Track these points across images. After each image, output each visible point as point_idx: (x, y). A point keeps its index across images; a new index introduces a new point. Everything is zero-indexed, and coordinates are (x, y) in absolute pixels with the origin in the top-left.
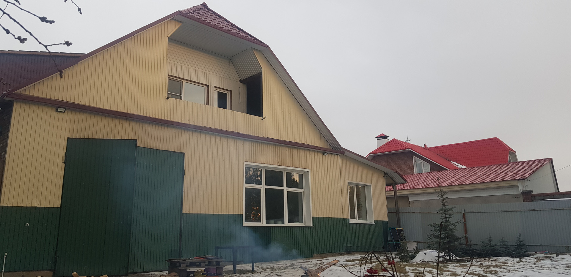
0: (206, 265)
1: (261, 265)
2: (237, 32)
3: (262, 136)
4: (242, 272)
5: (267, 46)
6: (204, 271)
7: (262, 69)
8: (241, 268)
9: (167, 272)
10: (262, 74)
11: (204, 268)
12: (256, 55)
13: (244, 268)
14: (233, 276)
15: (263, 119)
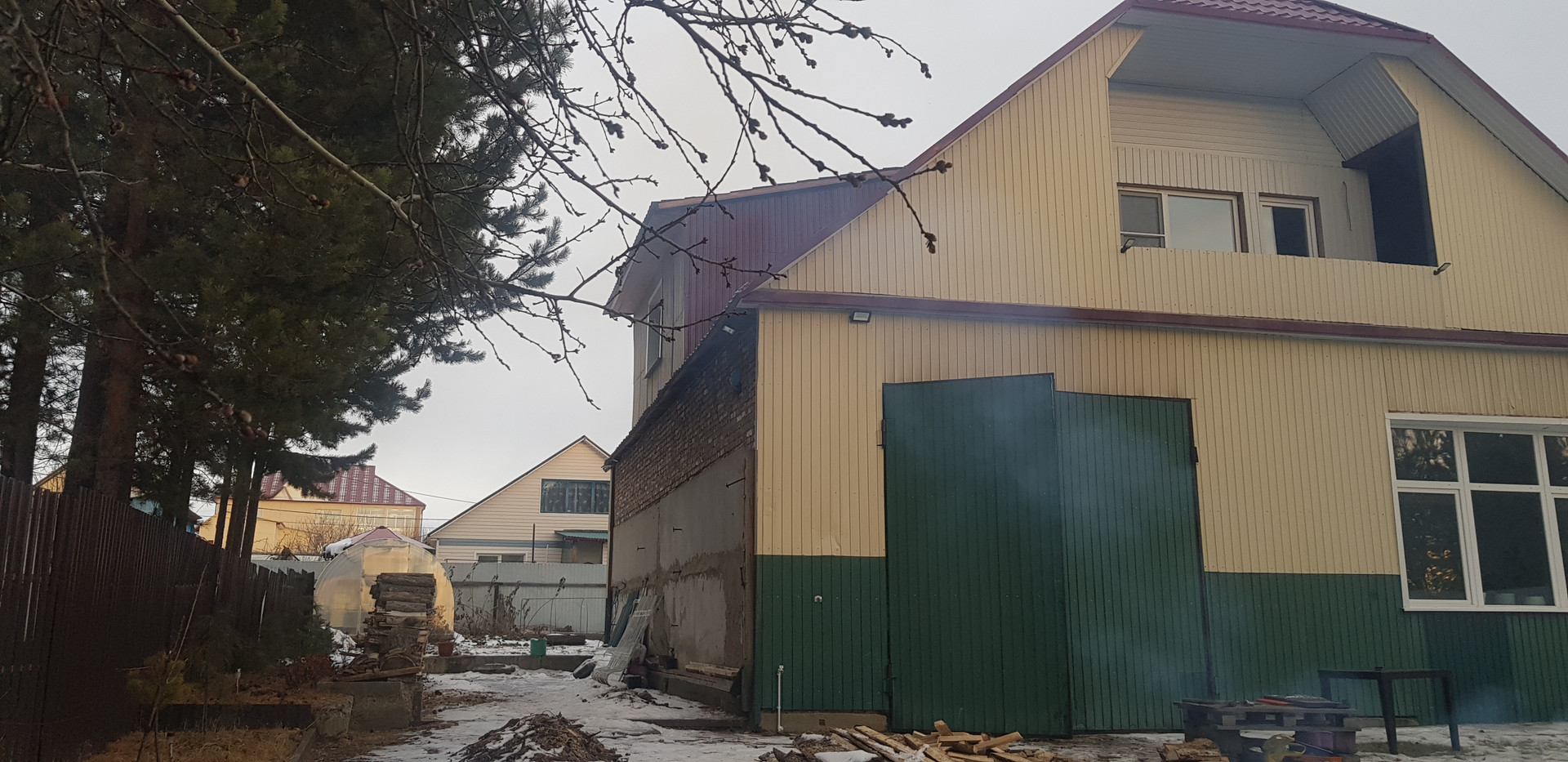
0: (1299, 723)
1: (1482, 731)
2: (1320, 17)
3: (1440, 328)
4: (1416, 749)
5: (1428, 39)
6: (1293, 739)
7: (1417, 114)
8: (1414, 739)
9: (1182, 736)
10: (1419, 130)
11: (1293, 733)
12: (1389, 73)
13: (1424, 739)
14: (1386, 760)
15: (1440, 270)
